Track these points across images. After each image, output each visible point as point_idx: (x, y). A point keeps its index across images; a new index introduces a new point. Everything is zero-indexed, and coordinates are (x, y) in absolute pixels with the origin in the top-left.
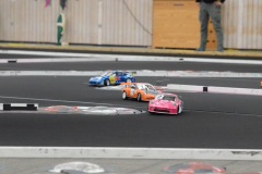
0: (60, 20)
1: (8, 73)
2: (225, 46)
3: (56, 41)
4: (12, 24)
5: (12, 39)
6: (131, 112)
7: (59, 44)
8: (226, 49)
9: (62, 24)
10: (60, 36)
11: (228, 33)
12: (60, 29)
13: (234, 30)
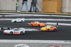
0: (17, 4)
1: (2, 19)
2: (63, 12)
3: (16, 10)
4: (3, 6)
5: (3, 10)
6: (37, 30)
7: (17, 11)
8: (63, 13)
9: (17, 6)
10: (17, 9)
11: (64, 8)
12: (17, 7)
13: (66, 8)
